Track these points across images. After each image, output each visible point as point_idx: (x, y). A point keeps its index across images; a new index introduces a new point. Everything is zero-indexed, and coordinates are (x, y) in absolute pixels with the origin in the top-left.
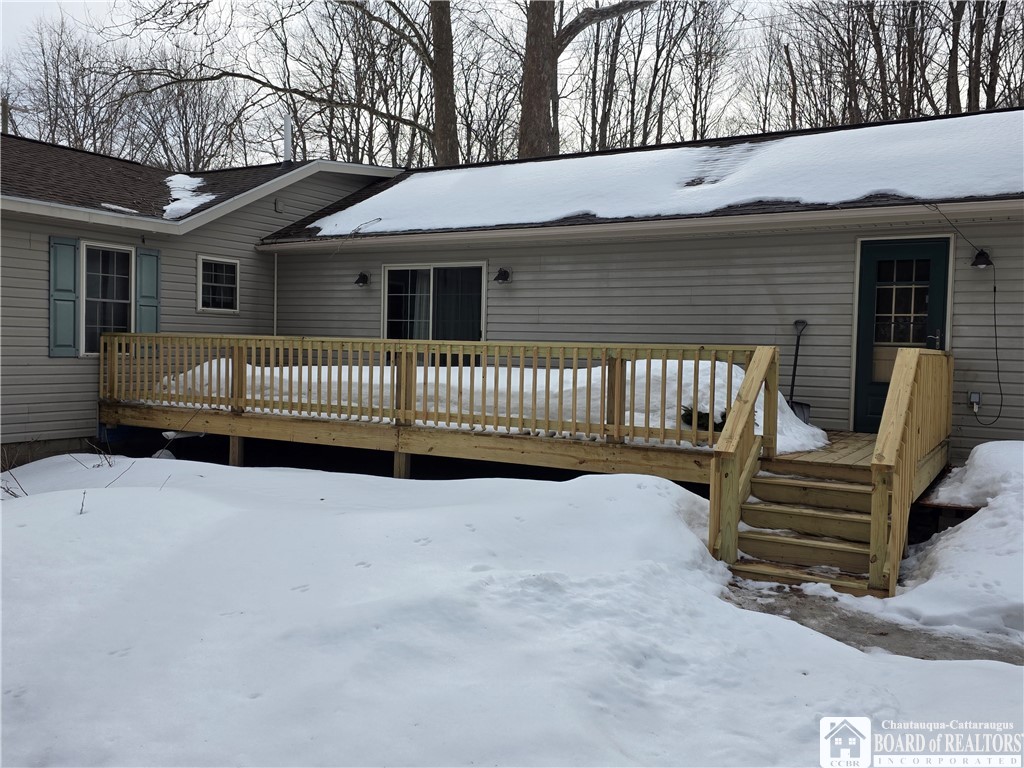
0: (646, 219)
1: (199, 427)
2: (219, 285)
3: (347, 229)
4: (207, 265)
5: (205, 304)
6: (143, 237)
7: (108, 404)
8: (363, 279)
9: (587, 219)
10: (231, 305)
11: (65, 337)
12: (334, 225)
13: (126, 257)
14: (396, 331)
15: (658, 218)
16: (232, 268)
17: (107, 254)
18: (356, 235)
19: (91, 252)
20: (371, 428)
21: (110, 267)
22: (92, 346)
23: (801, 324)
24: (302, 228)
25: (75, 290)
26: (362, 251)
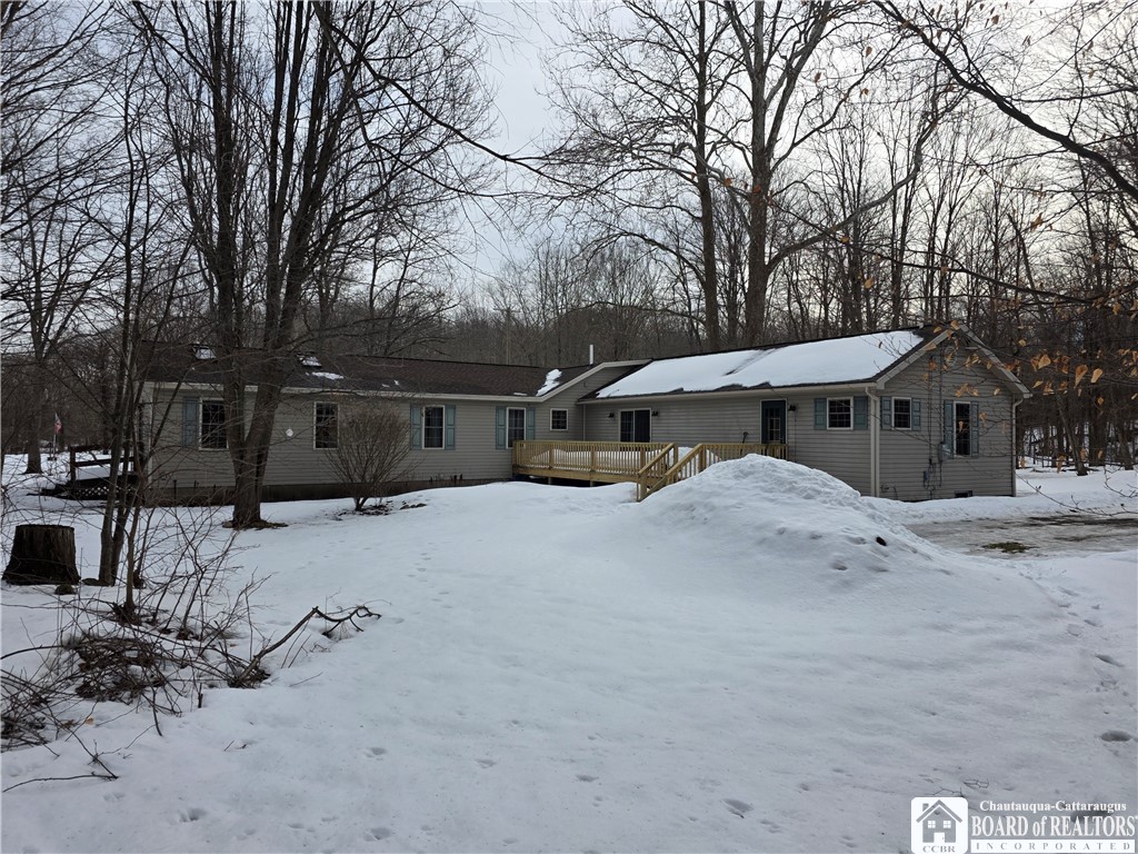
0: (697, 392)
1: (540, 473)
2: (559, 420)
3: (605, 396)
4: (554, 412)
5: (553, 427)
6: (529, 404)
7: (515, 466)
8: (612, 416)
9: (680, 391)
10: (565, 428)
11: (501, 442)
12: (603, 393)
13: (523, 411)
14: (625, 438)
15: (700, 392)
16: (565, 412)
17: (516, 411)
18: (608, 398)
19: (510, 411)
20: (583, 473)
21: (517, 415)
22: (510, 445)
23: (746, 434)
24: (593, 395)
25: (505, 425)
26: (614, 403)
